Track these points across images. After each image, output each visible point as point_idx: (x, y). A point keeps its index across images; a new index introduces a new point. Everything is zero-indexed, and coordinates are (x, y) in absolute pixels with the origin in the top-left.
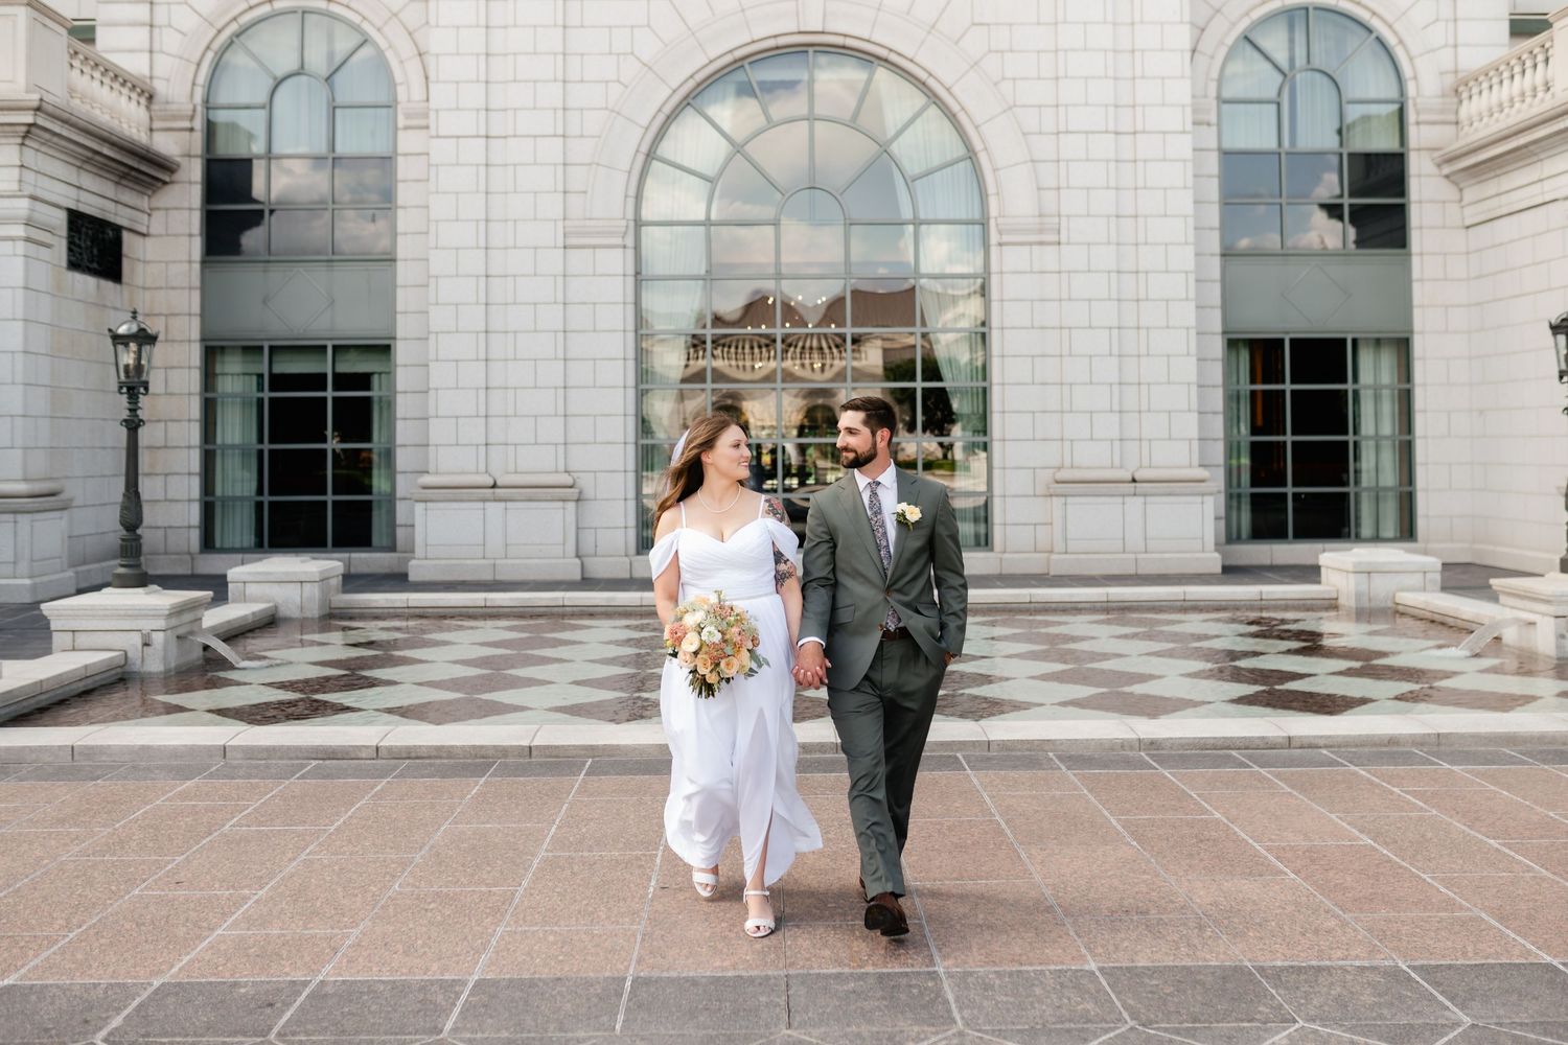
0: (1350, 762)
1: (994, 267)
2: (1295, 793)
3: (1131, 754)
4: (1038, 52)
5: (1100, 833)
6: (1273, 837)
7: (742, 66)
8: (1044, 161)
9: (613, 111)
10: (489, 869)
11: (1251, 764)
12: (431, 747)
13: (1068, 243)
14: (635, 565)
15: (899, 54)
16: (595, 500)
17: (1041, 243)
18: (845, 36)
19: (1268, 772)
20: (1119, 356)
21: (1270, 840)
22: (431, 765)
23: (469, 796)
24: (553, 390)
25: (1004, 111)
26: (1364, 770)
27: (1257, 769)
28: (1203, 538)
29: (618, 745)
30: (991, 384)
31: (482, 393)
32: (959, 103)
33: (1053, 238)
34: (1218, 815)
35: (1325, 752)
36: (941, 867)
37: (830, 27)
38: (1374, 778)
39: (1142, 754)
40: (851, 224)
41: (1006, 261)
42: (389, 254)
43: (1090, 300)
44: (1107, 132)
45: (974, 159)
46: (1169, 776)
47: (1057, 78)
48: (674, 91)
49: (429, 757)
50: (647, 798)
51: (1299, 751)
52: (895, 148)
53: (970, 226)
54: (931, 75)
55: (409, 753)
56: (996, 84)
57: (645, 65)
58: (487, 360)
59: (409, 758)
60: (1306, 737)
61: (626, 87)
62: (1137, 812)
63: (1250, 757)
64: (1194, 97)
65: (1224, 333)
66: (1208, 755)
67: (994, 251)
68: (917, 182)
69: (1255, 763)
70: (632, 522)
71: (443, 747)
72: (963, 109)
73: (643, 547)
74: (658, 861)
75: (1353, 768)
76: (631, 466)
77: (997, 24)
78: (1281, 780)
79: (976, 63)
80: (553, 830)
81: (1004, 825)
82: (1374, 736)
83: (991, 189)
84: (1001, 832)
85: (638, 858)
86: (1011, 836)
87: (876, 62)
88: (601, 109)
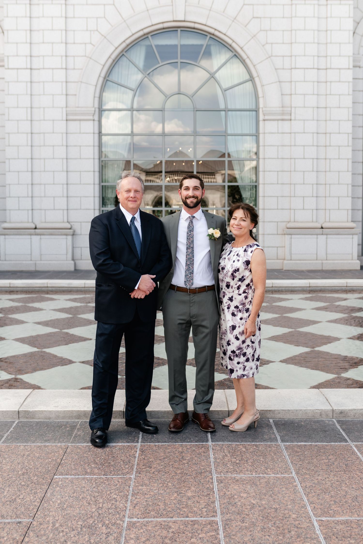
1: (261, 131)
8: (285, 82)
13: (295, 120)
17: (283, 120)
33: (288, 117)
39: (334, 420)
43: (304, 146)
44: (314, 68)
45: (253, 80)
47: (291, 43)
64: (353, 54)
72: (248, 57)
83: (260, 94)
88: (82, 56)
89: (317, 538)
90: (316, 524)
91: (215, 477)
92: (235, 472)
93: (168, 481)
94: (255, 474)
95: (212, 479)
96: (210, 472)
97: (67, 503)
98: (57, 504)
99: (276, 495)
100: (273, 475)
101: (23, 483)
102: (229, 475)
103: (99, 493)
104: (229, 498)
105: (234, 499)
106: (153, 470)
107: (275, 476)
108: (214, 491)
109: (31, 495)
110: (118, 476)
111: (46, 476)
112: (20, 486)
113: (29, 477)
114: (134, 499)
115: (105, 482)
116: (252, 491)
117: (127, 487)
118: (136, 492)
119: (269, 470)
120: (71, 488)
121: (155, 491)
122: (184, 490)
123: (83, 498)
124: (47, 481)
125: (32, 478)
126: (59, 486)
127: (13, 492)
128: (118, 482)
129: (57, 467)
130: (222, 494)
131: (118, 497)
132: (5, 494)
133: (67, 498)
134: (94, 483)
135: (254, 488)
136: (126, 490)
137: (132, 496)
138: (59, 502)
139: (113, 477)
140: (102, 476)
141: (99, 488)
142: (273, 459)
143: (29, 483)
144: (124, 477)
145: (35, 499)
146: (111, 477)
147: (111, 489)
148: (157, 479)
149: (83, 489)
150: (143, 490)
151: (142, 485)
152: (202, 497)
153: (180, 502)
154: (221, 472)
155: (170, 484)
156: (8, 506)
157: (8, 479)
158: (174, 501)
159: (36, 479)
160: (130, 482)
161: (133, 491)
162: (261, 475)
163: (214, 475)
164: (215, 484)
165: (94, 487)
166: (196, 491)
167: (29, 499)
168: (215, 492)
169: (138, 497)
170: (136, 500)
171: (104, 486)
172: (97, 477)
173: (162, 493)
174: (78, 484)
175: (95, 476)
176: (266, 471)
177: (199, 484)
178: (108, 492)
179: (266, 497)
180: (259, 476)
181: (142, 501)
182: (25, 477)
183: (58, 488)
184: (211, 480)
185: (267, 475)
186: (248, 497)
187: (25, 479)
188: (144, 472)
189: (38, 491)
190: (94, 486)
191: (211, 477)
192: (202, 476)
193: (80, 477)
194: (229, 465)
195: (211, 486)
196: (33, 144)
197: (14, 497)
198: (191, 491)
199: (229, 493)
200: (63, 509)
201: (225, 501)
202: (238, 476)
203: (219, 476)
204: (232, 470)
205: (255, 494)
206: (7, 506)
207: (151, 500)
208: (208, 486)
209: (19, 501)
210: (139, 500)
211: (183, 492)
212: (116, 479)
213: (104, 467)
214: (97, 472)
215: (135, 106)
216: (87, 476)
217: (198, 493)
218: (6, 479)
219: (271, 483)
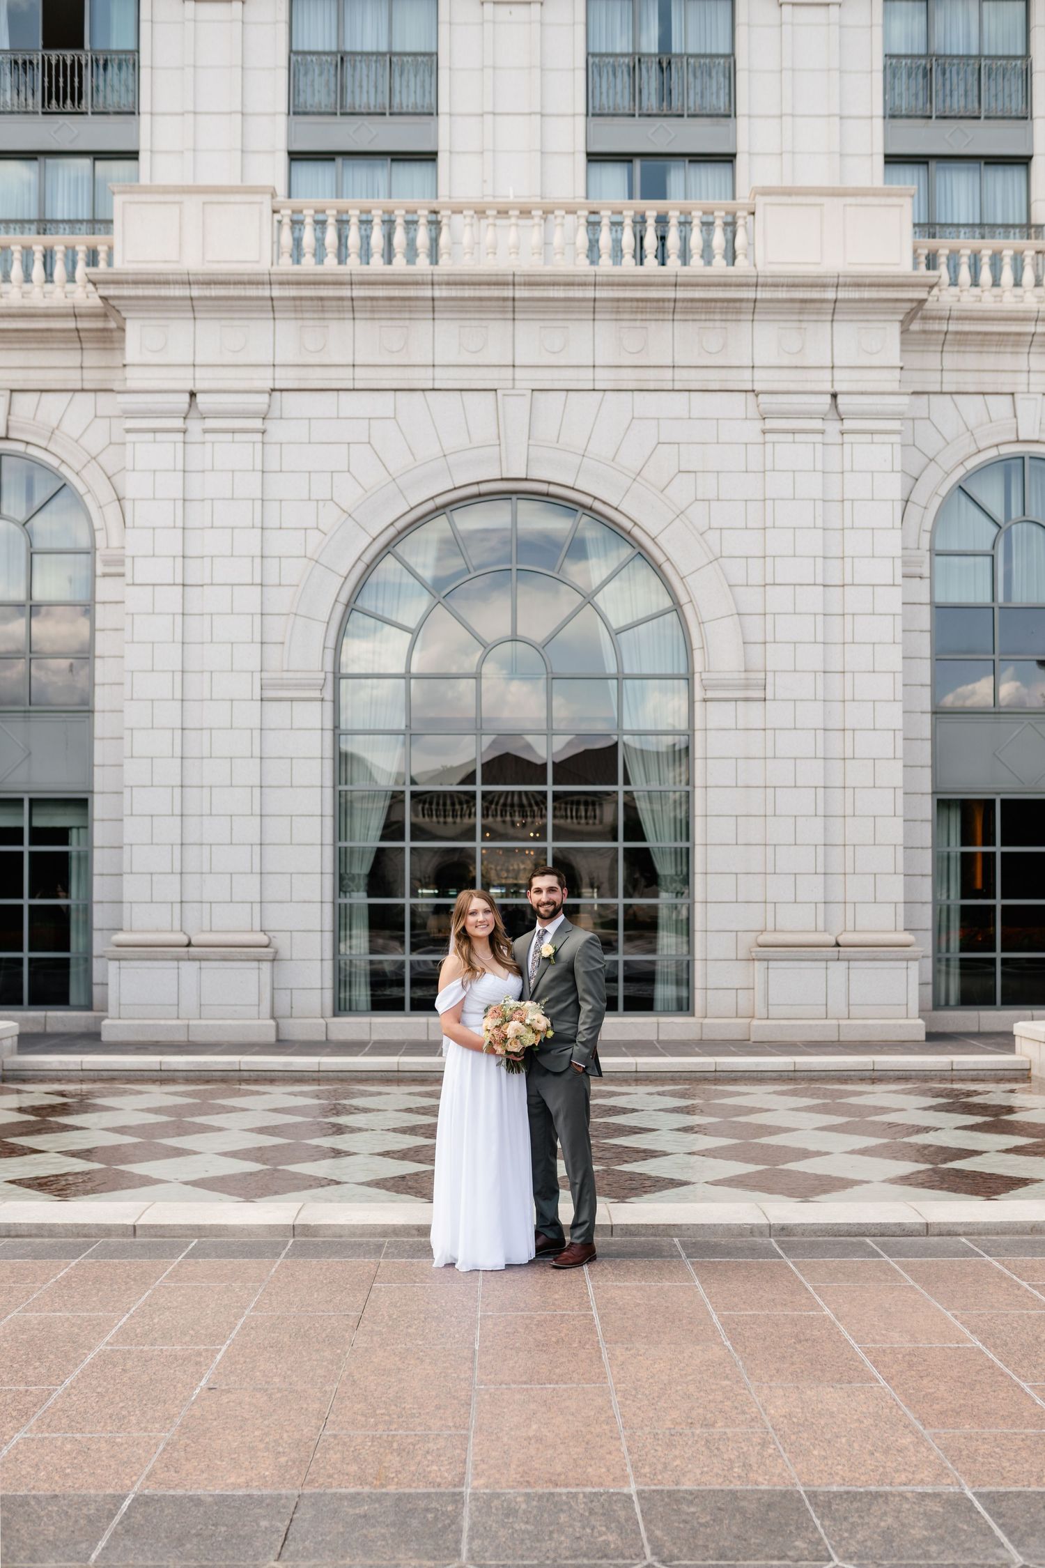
0: (987, 1253)
2: (917, 1287)
3: (759, 1240)
5: (695, 1331)
6: (877, 1338)
10: (38, 1364)
11: (882, 1253)
12: (31, 1225)
19: (897, 1263)
21: (874, 1341)
22: (29, 1244)
23: (53, 1280)
26: (997, 1261)
27: (887, 1258)
31: (177, 849)
34: (827, 1312)
35: (963, 1239)
36: (513, 1367)
38: (1006, 1271)
41: (711, 717)
46: (791, 1265)
49: (30, 1236)
50: (237, 1285)
51: (936, 1239)
55: (9, 1231)
58: (182, 815)
59: (8, 1236)
60: (945, 1224)
62: (743, 1306)
63: (884, 1247)
65: (933, 793)
66: (840, 1243)
69: (885, 1252)
71: (44, 1225)
74: (219, 1357)
75: (988, 1258)
78: (906, 1272)
80: (124, 1319)
81: (597, 1321)
82: (1016, 1223)
84: (592, 1330)
85: (199, 1354)
86: (600, 1333)
89: (713, 1325)
90: (715, 1317)
91: (590, 1285)
142: (671, 1272)
200: (395, 1306)
202: (622, 1284)
215: (414, 670)
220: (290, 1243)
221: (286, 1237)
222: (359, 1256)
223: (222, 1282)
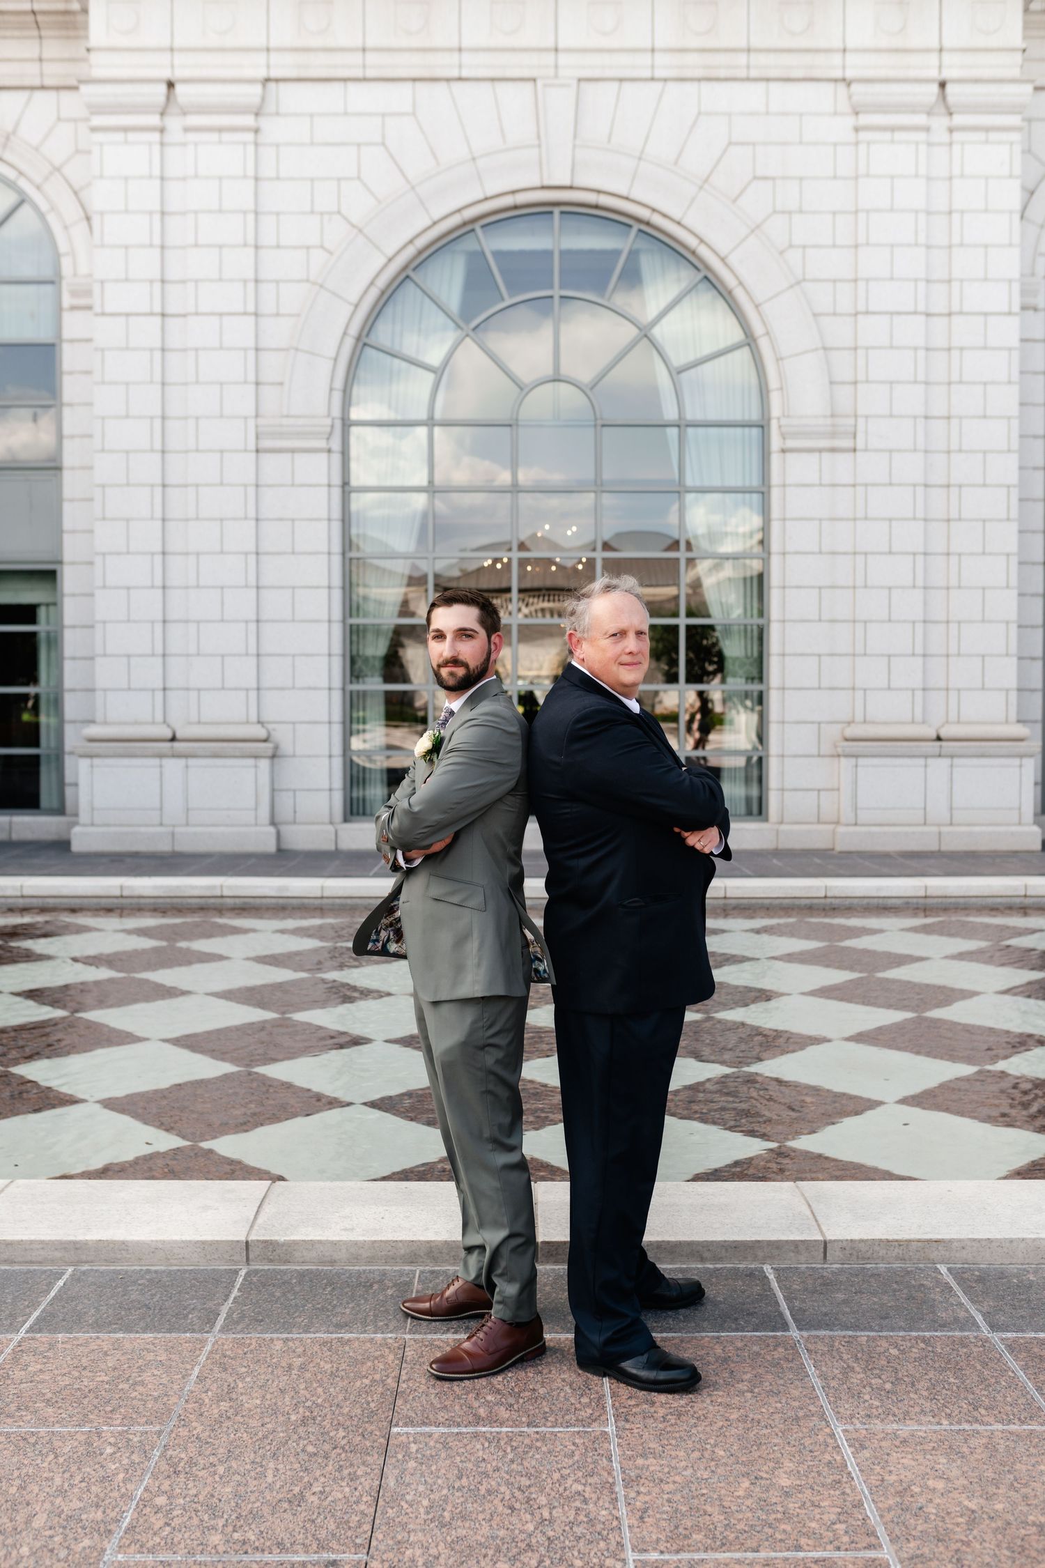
4: (834, 213)
7: (473, 230)
9: (314, 283)
14: (340, 833)
15: (665, 216)
16: (294, 756)
18: (599, 192)
20: (925, 588)
24: (243, 625)
25: (792, 286)
28: (1020, 809)
29: (123, 1243)
30: (769, 621)
32: (737, 277)
37: (580, 181)
40: (603, 426)
42: (54, 460)
48: (390, 260)
52: (657, 332)
53: (747, 430)
54: (702, 241)
56: (781, 253)
57: (353, 226)
61: (331, 253)
67: (775, 459)
68: (684, 375)
70: (338, 782)
73: (352, 813)
76: (337, 715)
77: (784, 178)
79: (758, 227)
87: (636, 226)
91: (839, 1431)
92: (891, 1418)
93: (712, 1442)
94: (947, 1423)
95: (832, 1435)
96: (823, 1417)
97: (449, 1508)
98: (422, 1510)
99: (1026, 1485)
100: (1000, 1427)
101: (310, 1449)
102: (877, 1426)
103: (530, 1479)
104: (898, 1493)
105: (912, 1496)
106: (662, 1412)
107: (1005, 1427)
108: (849, 1473)
109: (344, 1484)
110: (567, 1427)
111: (370, 1428)
112: (306, 1458)
113: (322, 1430)
114: (633, 1495)
115: (539, 1444)
116: (955, 1472)
117: (604, 1459)
118: (632, 1474)
119: (983, 1412)
120: (448, 1462)
121: (684, 1473)
122: (766, 1468)
123: (489, 1492)
124: (374, 1441)
125: (331, 1434)
126: (413, 1455)
127: (288, 1473)
128: (574, 1444)
129: (391, 1400)
130: (874, 1480)
131: (588, 1489)
132: (270, 1479)
133: (445, 1492)
134: (509, 1450)
135: (959, 1462)
136: (603, 1468)
137: (626, 1487)
138: (425, 1503)
139: (556, 1430)
140: (525, 1429)
141: (526, 1463)
143: (327, 1447)
144: (586, 1432)
145: (357, 1493)
146: (551, 1430)
147: (559, 1466)
148: (681, 1438)
149: (483, 1465)
150: (652, 1468)
151: (644, 1456)
152: (819, 1488)
153: (764, 1504)
154: (852, 1416)
155: (722, 1453)
156: (288, 1516)
157: (265, 1437)
158: (748, 1502)
159: (344, 1437)
160: (606, 1445)
161: (624, 1472)
162: (966, 1426)
163: (835, 1425)
164: (848, 1455)
165: (512, 1461)
166: (798, 1472)
167: (340, 1496)
168: (854, 1475)
169: (642, 1489)
170: (639, 1498)
171: (537, 1456)
172: (510, 1429)
173: (705, 1477)
174: (462, 1450)
175: (504, 1429)
176: (975, 1413)
177: (800, 1452)
178: (556, 1476)
179: (1000, 1491)
180: (961, 1427)
181: (659, 1502)
182: (310, 1430)
183: (412, 1464)
184: (830, 1441)
185: (983, 1427)
186: (950, 1492)
187: (312, 1438)
188: (639, 1418)
189: (359, 1473)
190: (510, 1456)
191: (827, 1430)
192: (804, 1430)
193: (464, 1430)
194: (867, 1397)
195: (838, 1458)
196: (169, 515)
197: (296, 1490)
198: (785, 1473)
199: (893, 1478)
201: (891, 1502)
202: (905, 1429)
203: (849, 1427)
204: (880, 1410)
205: (966, 1482)
206: (285, 1516)
207: (683, 1497)
208: (827, 1457)
209: (314, 1499)
210: (647, 1498)
211: (765, 1475)
212: (567, 1436)
213: (521, 1401)
214: (507, 1416)
216: (484, 1429)
217: (807, 1477)
218: (260, 1434)
219: (1001, 1448)
220: (240, 1280)
221: (236, 1263)
222: (364, 1323)
223: (85, 1420)
